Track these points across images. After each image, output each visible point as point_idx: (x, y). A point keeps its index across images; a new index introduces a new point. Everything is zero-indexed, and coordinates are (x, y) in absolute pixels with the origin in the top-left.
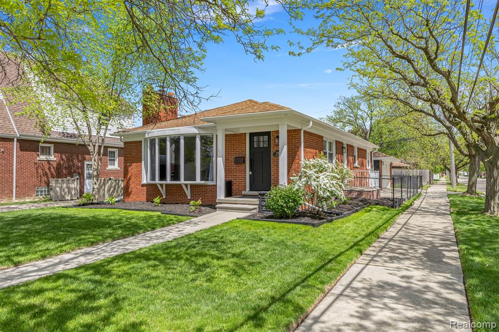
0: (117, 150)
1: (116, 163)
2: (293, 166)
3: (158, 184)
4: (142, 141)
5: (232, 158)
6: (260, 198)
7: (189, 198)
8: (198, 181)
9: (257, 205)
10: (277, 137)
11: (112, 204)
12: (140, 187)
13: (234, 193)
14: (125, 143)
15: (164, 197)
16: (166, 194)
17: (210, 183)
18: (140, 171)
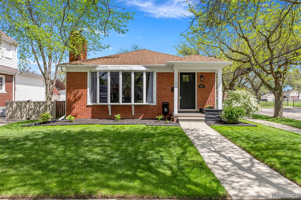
0: (4, 76)
1: (4, 87)
2: (211, 94)
3: (110, 105)
4: (87, 72)
5: (169, 88)
6: (205, 113)
7: (133, 114)
8: (145, 103)
9: (203, 117)
10: (201, 76)
11: (70, 121)
12: (85, 108)
13: (170, 110)
14: (68, 74)
15: (110, 114)
16: (111, 112)
17: (151, 104)
18: (84, 95)
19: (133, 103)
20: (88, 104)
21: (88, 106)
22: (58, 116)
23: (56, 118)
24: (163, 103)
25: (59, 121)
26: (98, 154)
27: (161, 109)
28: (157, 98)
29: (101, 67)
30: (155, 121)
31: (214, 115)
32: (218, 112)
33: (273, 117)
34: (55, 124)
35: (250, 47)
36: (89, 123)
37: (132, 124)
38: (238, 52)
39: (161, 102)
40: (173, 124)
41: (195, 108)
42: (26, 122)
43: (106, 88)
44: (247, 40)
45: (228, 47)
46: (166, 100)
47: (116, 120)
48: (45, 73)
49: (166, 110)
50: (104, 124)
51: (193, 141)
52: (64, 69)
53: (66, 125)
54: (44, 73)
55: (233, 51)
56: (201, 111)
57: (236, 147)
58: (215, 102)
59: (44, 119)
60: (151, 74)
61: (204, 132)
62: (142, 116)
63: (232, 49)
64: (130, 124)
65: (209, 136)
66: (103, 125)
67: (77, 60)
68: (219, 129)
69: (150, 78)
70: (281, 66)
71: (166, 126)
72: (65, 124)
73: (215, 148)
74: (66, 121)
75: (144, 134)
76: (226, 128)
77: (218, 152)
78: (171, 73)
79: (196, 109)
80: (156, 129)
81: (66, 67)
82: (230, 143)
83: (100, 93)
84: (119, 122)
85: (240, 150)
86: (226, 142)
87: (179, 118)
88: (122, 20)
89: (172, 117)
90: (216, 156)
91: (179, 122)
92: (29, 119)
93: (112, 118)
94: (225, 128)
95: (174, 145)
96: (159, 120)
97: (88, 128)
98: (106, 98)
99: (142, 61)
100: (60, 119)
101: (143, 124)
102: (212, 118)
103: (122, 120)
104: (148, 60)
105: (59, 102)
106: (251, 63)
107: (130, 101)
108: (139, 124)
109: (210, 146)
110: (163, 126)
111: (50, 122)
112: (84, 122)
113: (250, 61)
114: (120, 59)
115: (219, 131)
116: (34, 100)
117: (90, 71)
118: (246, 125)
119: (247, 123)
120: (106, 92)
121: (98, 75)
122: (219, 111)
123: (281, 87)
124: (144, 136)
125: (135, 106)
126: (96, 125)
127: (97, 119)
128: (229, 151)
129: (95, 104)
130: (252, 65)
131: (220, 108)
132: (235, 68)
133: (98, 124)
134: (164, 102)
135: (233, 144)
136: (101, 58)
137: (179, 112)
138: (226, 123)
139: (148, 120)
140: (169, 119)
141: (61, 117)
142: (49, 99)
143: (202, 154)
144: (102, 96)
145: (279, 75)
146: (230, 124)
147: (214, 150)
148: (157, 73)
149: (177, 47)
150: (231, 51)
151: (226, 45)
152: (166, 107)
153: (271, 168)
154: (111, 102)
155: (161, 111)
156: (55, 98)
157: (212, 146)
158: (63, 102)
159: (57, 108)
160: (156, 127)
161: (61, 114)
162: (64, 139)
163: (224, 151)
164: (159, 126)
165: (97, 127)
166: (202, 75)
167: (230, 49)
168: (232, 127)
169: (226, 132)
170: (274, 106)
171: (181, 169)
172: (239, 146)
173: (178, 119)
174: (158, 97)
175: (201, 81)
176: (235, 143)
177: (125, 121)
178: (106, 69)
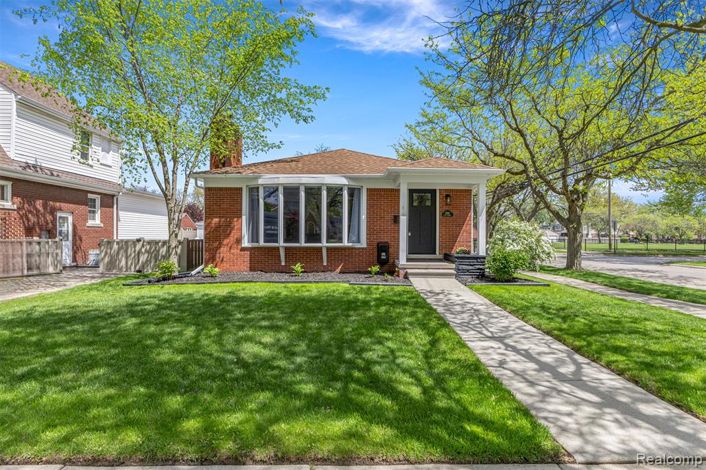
0: (99, 196)
1: (98, 216)
2: (464, 228)
3: (283, 247)
4: (242, 188)
5: (390, 217)
6: (456, 261)
7: (325, 264)
8: (346, 243)
9: (452, 269)
10: (447, 196)
11: (212, 276)
12: (238, 251)
13: (391, 256)
14: (208, 190)
15: (283, 264)
16: (286, 259)
17: (358, 245)
18: (237, 230)
19: (324, 243)
20: (243, 245)
21: (243, 249)
22: (191, 266)
23: (187, 271)
24: (378, 244)
25: (191, 276)
26: (265, 346)
27: (376, 254)
28: (367, 235)
29: (267, 179)
30: (366, 276)
31: (471, 265)
32: (479, 260)
33: (565, 269)
34: (184, 282)
35: (527, 146)
36: (245, 280)
37: (324, 282)
38: (504, 156)
39: (376, 242)
40: (399, 282)
41: (435, 253)
42: (135, 278)
43: (276, 218)
44: (522, 135)
45: (487, 147)
46: (385, 238)
47: (294, 274)
48: (166, 189)
49: (384, 256)
50: (273, 282)
51: (445, 316)
52: (200, 183)
53: (204, 283)
54: (164, 188)
55: (496, 155)
56: (447, 258)
57: (528, 327)
58: (471, 242)
59: (165, 272)
60: (356, 193)
61: (460, 298)
62: (340, 267)
63: (495, 150)
64: (321, 282)
65: (471, 306)
66: (271, 284)
67: (224, 165)
68: (485, 291)
69: (355, 199)
70: (580, 181)
71: (387, 285)
72: (202, 281)
73: (491, 330)
74: (205, 275)
75: (349, 302)
76: (498, 290)
77: (500, 340)
78: (392, 190)
79: (438, 255)
80: (368, 292)
81: (204, 178)
82: (515, 319)
83: (265, 225)
84: (300, 278)
85: (540, 335)
86: (507, 317)
87: (409, 271)
88: (305, 100)
89: (397, 269)
90: (499, 348)
91: (410, 279)
92: (140, 271)
93: (288, 270)
94: (496, 290)
95: (411, 324)
96: (373, 273)
97: (243, 289)
98: (276, 235)
99: (340, 168)
100: (193, 273)
101: (344, 282)
102: (468, 271)
103: (305, 274)
104: (350, 166)
105: (193, 241)
106: (528, 175)
107: (319, 241)
108: (337, 282)
109: (480, 326)
110: (381, 287)
111: (175, 278)
112: (236, 279)
113: (525, 171)
114: (300, 165)
115: (486, 296)
116: (147, 238)
117: (247, 186)
118: (530, 283)
119: (530, 281)
120: (276, 224)
121: (261, 194)
122: (480, 258)
123: (580, 216)
124: (349, 305)
125: (328, 249)
126: (258, 283)
127: (259, 272)
128: (520, 338)
129: (255, 245)
130: (528, 178)
131: (482, 253)
132: (496, 185)
133: (262, 282)
134: (381, 242)
135: (521, 323)
136: (268, 162)
137: (408, 260)
138: (493, 280)
139: (352, 275)
140: (392, 273)
141: (196, 267)
142: (174, 236)
143: (470, 344)
144: (267, 232)
145: (575, 196)
146: (502, 282)
147: (490, 335)
148: (367, 189)
149: (397, 147)
150: (492, 155)
151: (485, 144)
152: (385, 252)
153: (619, 375)
154: (285, 241)
155: (375, 258)
156: (184, 234)
157: (484, 327)
158: (199, 241)
159: (190, 251)
160: (369, 289)
161: (196, 263)
162: (198, 313)
163: (511, 336)
164: (375, 287)
165: (260, 288)
166: (448, 194)
167: (491, 150)
168: (507, 287)
169: (500, 297)
170: (566, 251)
171: (439, 381)
172: (534, 327)
173: (406, 272)
174: (369, 233)
175: (447, 205)
176: (525, 319)
177: (311, 276)
178: (276, 181)
